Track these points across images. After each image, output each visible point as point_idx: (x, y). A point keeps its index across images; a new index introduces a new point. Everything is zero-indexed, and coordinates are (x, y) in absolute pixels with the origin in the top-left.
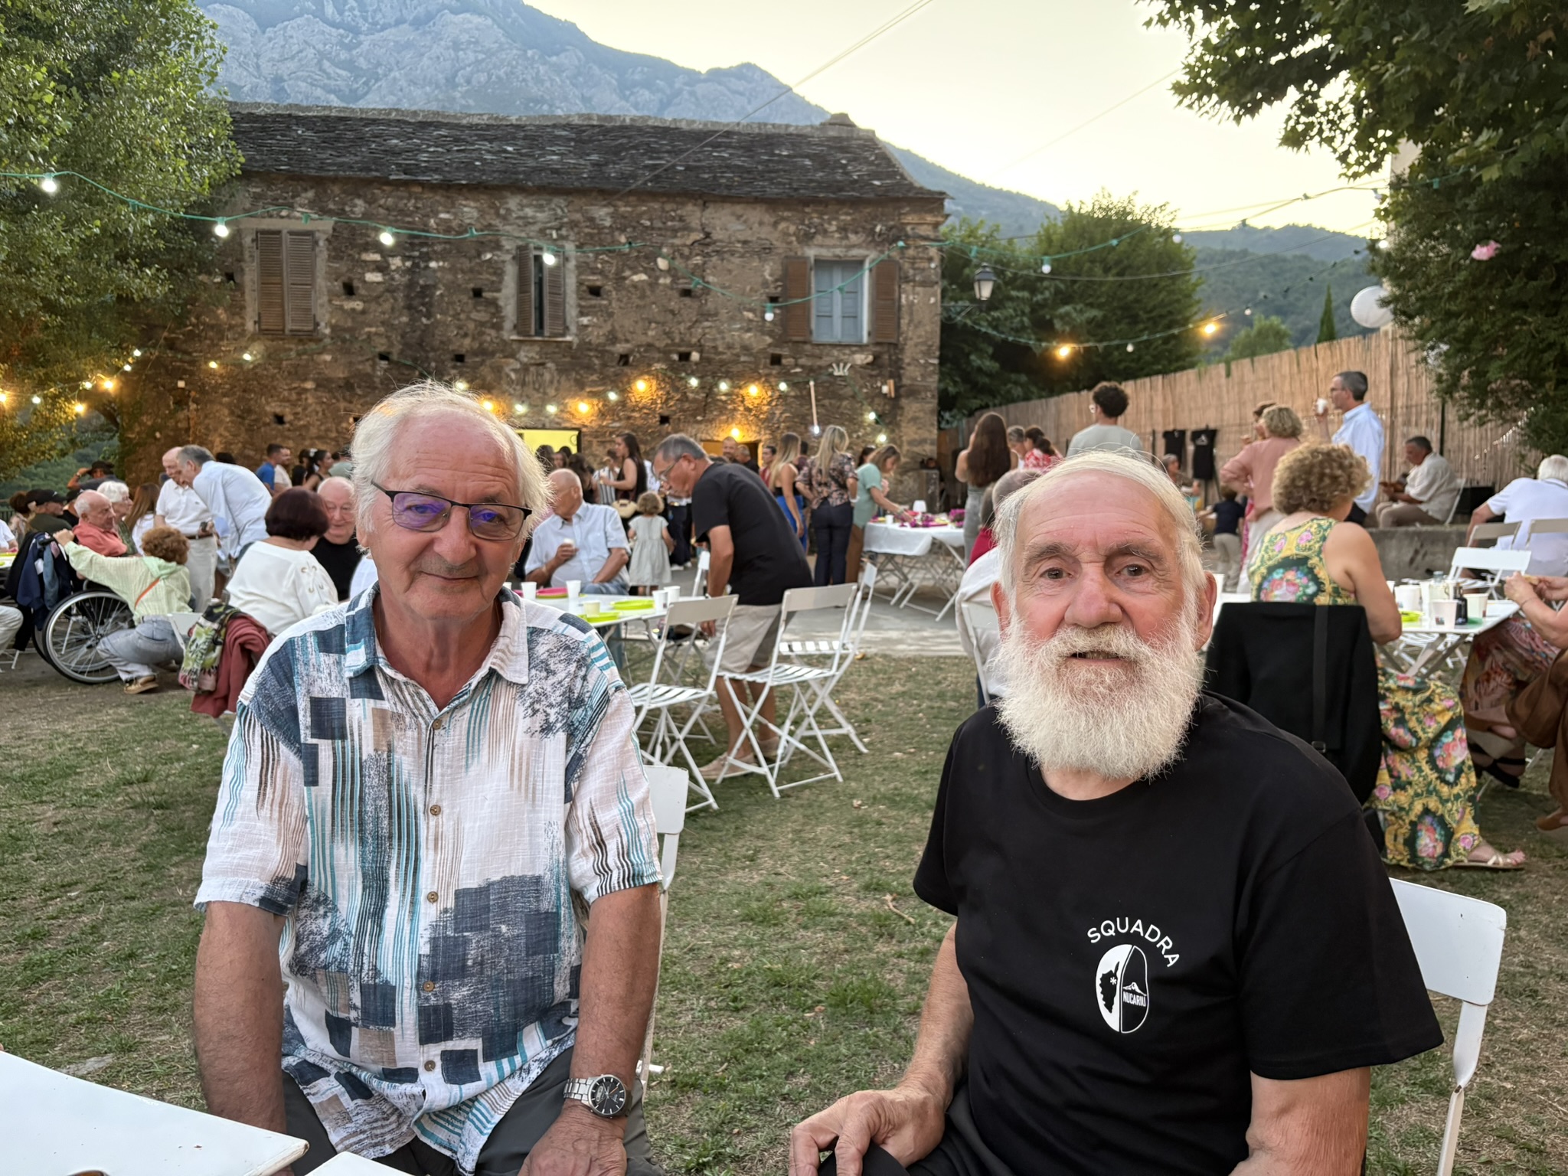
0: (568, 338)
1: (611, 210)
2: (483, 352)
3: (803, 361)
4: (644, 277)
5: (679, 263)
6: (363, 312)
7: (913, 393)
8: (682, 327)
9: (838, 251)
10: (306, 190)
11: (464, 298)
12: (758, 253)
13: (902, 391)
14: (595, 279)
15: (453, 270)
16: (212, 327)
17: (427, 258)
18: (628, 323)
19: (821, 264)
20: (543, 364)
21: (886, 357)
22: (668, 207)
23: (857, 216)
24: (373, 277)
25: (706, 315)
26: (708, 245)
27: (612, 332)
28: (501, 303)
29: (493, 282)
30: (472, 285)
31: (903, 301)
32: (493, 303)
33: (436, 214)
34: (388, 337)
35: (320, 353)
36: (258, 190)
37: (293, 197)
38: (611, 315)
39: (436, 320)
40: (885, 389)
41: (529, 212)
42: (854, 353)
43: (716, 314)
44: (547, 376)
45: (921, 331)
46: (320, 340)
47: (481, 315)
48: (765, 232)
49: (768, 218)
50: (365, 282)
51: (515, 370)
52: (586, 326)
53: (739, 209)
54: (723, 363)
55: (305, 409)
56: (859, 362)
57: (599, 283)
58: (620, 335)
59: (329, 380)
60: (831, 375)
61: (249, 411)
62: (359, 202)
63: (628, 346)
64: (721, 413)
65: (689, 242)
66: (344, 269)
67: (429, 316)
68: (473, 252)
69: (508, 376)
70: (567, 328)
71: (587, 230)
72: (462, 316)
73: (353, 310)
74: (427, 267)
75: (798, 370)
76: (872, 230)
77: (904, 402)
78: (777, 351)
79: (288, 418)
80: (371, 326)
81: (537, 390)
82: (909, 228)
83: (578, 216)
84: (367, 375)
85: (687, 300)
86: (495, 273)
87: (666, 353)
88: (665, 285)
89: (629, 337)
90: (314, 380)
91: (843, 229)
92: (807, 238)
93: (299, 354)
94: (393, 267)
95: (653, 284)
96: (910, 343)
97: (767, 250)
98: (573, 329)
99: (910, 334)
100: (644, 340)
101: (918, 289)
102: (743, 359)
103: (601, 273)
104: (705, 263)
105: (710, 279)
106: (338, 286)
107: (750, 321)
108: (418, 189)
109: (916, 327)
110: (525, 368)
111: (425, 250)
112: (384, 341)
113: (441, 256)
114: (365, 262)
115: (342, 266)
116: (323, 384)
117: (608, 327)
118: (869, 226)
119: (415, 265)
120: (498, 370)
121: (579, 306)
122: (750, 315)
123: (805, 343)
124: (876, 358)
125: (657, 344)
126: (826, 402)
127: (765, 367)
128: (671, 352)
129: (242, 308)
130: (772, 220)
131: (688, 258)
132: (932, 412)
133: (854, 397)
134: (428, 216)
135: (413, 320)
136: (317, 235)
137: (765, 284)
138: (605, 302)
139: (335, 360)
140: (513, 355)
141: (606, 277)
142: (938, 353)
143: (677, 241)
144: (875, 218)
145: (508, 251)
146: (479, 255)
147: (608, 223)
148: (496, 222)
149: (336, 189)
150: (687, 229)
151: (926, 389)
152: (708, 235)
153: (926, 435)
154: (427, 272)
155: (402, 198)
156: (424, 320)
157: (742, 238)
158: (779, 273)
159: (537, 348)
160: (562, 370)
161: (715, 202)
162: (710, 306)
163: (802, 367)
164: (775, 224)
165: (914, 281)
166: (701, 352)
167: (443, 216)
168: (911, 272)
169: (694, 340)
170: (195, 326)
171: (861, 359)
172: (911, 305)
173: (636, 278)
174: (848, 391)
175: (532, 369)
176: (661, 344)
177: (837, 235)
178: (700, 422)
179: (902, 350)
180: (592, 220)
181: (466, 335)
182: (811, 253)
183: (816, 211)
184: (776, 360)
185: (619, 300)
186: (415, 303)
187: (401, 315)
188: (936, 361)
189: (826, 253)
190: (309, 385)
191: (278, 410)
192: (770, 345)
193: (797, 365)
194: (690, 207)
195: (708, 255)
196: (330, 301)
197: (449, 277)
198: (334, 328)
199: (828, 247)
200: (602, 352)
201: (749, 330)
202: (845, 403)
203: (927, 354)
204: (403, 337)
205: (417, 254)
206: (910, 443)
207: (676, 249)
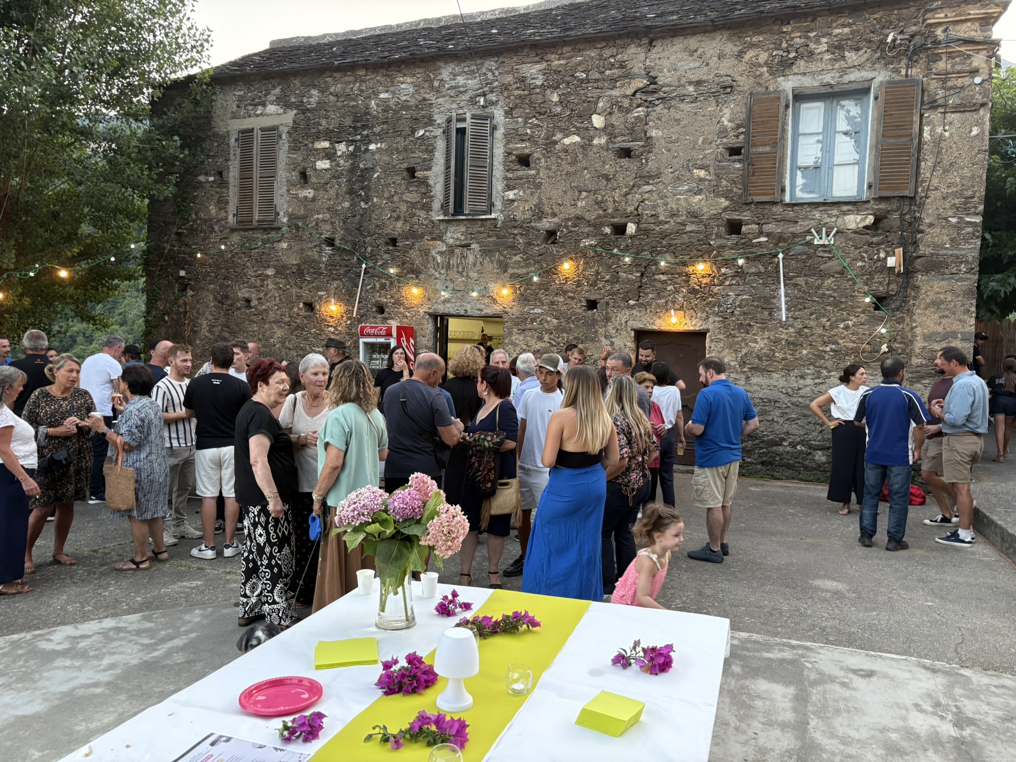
0: (493, 216)
1: (544, 65)
2: (413, 235)
3: (769, 228)
4: (576, 139)
5: (617, 119)
6: (314, 200)
7: (936, 266)
8: (617, 195)
9: (828, 78)
10: (274, 87)
11: (398, 179)
12: (715, 95)
13: (918, 263)
14: (523, 147)
15: (389, 151)
16: (205, 221)
17: (367, 140)
18: (556, 194)
19: (800, 97)
20: (467, 246)
21: (896, 216)
22: (607, 53)
23: (860, 26)
24: (323, 164)
25: (646, 178)
26: (654, 92)
27: (539, 205)
28: (431, 182)
29: (424, 160)
30: (405, 165)
31: (926, 135)
32: (424, 182)
33: (376, 94)
34: (332, 223)
35: (279, 241)
36: (241, 93)
37: (266, 95)
38: (538, 186)
39: (374, 205)
40: (891, 262)
41: (461, 80)
42: (845, 213)
43: (658, 175)
44: (471, 259)
45: (954, 177)
46: (279, 229)
47: (412, 197)
48: (727, 67)
49: (731, 48)
50: (316, 170)
51: (441, 253)
52: (513, 201)
53: (692, 42)
54: (664, 235)
55: (266, 295)
56: (853, 226)
57: (527, 151)
58: (546, 209)
59: (285, 267)
60: (809, 244)
61: (227, 297)
62: (314, 92)
63: (556, 220)
64: (659, 296)
65: (629, 92)
66: (300, 159)
67: (367, 200)
68: (407, 131)
69: (434, 259)
70: (492, 205)
71: (517, 92)
72: (396, 199)
73: (306, 197)
74: (367, 150)
75: (763, 239)
76: (883, 42)
77: (920, 279)
78: (735, 216)
79: (254, 303)
80: (319, 214)
81: (461, 273)
82: (939, 32)
83: (509, 79)
84: (314, 261)
85: (625, 162)
86: (426, 151)
87: (596, 226)
88: (601, 147)
89: (556, 210)
90: (275, 267)
91: (838, 48)
92: (784, 66)
93: (264, 242)
94: (339, 153)
95: (586, 146)
96: (933, 194)
97: (728, 88)
98: (498, 205)
99: (935, 182)
100: (572, 212)
101: (951, 117)
102: (688, 228)
103: (531, 139)
104: (648, 115)
105: (653, 133)
106: (295, 176)
107: (701, 180)
108: (362, 72)
109: (945, 171)
110: (451, 250)
111: (365, 133)
112: (328, 227)
113: (380, 138)
114: (317, 150)
115: (298, 157)
116: (281, 270)
117: (535, 200)
118: (876, 38)
119: (357, 149)
120: (426, 253)
121: (506, 178)
122: (702, 173)
123: (774, 203)
124: (877, 220)
125: (588, 216)
126: (801, 281)
127: (719, 236)
128: (602, 225)
129: (227, 203)
130: (736, 49)
131: (628, 111)
132: (967, 293)
133: (841, 273)
134: (369, 98)
135: (353, 205)
136: (281, 128)
137: (723, 132)
138: (533, 172)
139: (290, 247)
140: (440, 238)
141: (535, 143)
142: (981, 208)
143: (615, 93)
144: (888, 25)
145: (439, 126)
146: (413, 132)
147: (539, 83)
148: (430, 96)
149: (297, 82)
150: (629, 76)
151: (959, 260)
152: (653, 80)
153: (956, 327)
154: (368, 155)
155: (348, 83)
156: (362, 204)
157: (694, 78)
158: (743, 116)
159: (463, 229)
160: (486, 252)
161: (663, 38)
162: (652, 166)
163: (768, 235)
164: (740, 55)
165: (945, 106)
166: (638, 223)
167: (382, 96)
168: (941, 93)
169: (630, 209)
170: (194, 221)
171: (854, 221)
172: (938, 141)
173: (567, 141)
174: (833, 265)
175: (458, 251)
176: (591, 216)
177: (827, 56)
178: (632, 307)
179: (921, 206)
180: (523, 80)
181: (398, 218)
182: (788, 84)
183: (798, 29)
184: (734, 227)
185: (548, 168)
186: (356, 187)
187: (343, 201)
188: (978, 219)
189: (809, 83)
190: (270, 272)
191: (247, 296)
192: (725, 209)
193: (761, 233)
194: (632, 49)
195: (651, 104)
196: (288, 191)
197: (386, 158)
198: (291, 217)
199: (813, 73)
200: (526, 228)
201: (699, 192)
202: (828, 281)
203: (965, 208)
204: (344, 223)
205: (359, 137)
206: (927, 338)
207: (615, 104)
